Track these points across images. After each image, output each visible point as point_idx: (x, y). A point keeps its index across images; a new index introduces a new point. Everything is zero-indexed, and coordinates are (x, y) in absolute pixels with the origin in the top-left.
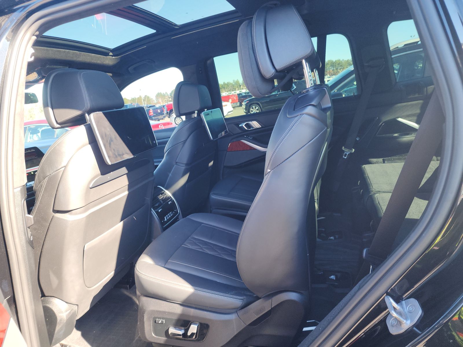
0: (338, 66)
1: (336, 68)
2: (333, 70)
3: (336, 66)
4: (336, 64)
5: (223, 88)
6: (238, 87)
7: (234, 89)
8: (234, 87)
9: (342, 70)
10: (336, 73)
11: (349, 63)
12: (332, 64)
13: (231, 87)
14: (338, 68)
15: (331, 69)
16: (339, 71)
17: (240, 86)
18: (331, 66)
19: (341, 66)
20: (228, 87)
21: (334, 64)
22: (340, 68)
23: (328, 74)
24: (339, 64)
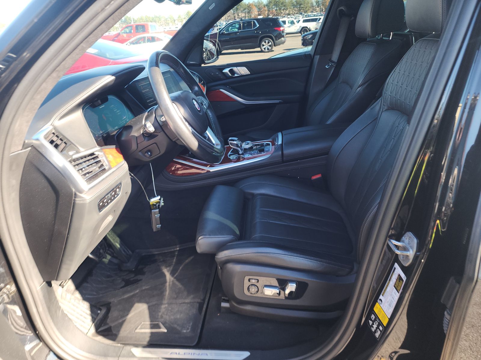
0: (282, 6)
1: (279, 8)
2: (276, 10)
3: (279, 5)
4: (279, 3)
5: (154, 21)
6: (172, 22)
7: (167, 24)
8: (167, 21)
9: (285, 10)
10: (279, 14)
11: (293, 4)
12: (276, 2)
13: (163, 22)
14: (281, 8)
15: (274, 8)
16: (282, 12)
17: (175, 21)
18: (274, 5)
19: (285, 6)
20: (160, 21)
21: (278, 3)
22: (283, 8)
23: (271, 15)
24: (282, 3)
